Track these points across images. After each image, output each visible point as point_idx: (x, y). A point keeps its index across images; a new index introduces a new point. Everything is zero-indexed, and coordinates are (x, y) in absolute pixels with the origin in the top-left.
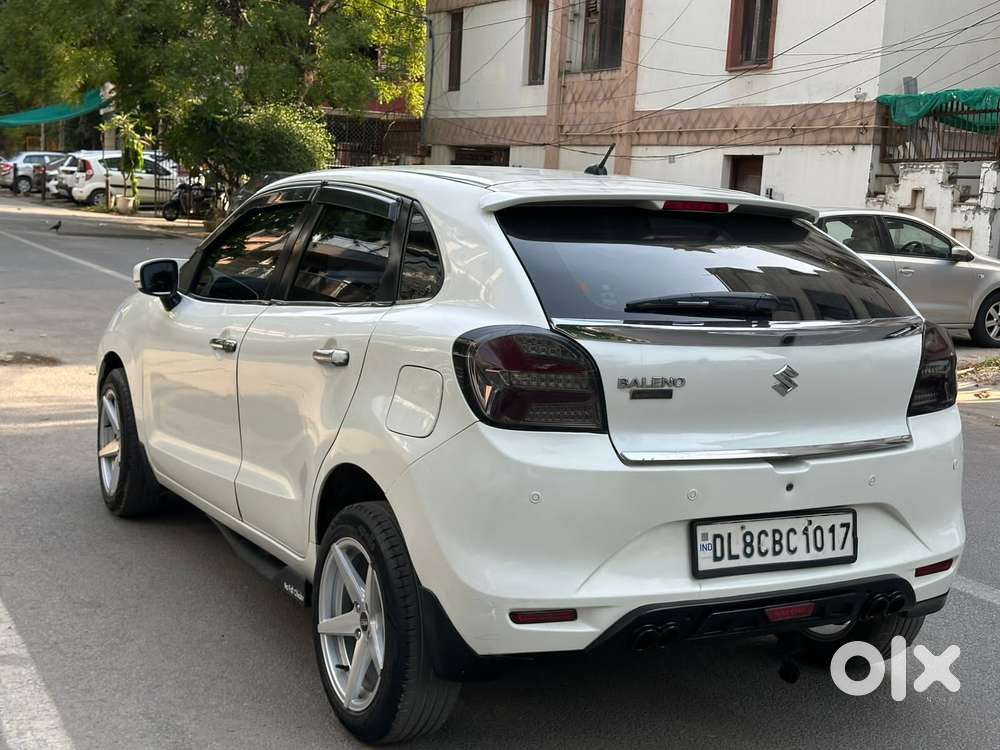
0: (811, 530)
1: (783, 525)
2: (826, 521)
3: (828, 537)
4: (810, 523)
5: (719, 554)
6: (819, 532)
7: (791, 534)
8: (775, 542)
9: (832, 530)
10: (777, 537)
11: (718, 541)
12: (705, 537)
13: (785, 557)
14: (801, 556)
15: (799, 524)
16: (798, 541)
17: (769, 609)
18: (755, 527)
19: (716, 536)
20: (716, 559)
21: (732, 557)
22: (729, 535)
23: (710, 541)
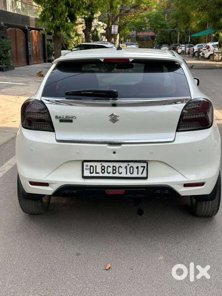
0: (128, 167)
1: (117, 165)
2: (135, 165)
3: (135, 170)
4: (129, 165)
5: (92, 171)
6: (132, 168)
7: (120, 168)
8: (113, 170)
9: (137, 168)
10: (114, 168)
11: (92, 168)
12: (87, 166)
13: (117, 175)
14: (124, 175)
15: (124, 165)
16: (123, 170)
17: (107, 191)
18: (106, 165)
19: (91, 166)
20: (91, 173)
21: (96, 173)
22: (96, 166)
23: (89, 167)
